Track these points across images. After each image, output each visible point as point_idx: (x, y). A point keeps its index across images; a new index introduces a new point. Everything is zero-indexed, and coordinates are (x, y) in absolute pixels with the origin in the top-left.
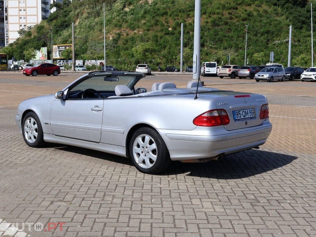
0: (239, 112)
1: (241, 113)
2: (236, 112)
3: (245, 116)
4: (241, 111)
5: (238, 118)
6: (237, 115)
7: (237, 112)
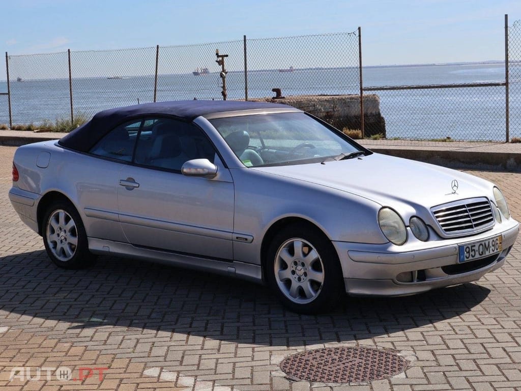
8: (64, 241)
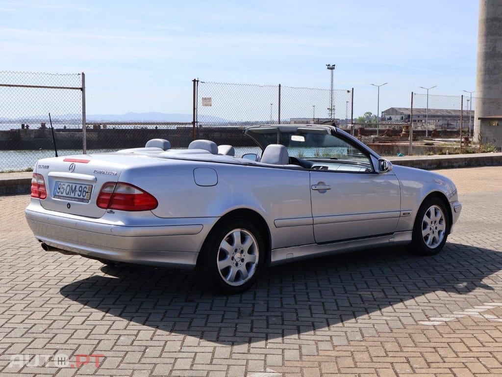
8: (240, 262)
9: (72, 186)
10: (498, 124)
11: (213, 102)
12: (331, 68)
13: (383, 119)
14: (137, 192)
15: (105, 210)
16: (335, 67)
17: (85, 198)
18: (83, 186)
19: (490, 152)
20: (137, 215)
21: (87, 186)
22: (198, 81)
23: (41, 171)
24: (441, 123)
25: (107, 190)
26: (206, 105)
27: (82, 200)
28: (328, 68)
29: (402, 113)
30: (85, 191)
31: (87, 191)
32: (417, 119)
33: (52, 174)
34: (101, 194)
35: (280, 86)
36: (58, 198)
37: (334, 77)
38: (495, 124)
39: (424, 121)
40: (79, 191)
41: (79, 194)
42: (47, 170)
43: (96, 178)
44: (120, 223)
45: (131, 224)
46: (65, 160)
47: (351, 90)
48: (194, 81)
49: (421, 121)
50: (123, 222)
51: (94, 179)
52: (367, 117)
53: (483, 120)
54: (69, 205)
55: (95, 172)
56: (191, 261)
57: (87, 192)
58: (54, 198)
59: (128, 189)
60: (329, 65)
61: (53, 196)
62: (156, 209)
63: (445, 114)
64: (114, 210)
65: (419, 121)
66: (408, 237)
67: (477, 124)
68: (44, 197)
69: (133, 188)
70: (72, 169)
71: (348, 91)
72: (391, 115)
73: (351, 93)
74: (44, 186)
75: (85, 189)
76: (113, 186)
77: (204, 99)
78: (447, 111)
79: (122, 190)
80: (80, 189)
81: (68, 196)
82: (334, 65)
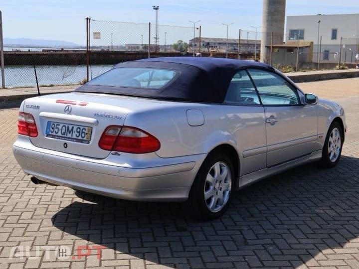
0: (57, 125)
1: (60, 127)
2: (52, 123)
3: (64, 134)
4: (61, 125)
5: (52, 132)
6: (53, 128)
7: (54, 124)
9: (68, 127)
10: (278, 51)
11: (102, 36)
12: (157, 9)
13: (191, 45)
14: (143, 135)
15: (109, 152)
16: (159, 8)
17: (85, 139)
18: (82, 128)
19: (289, 72)
20: (141, 157)
21: (86, 128)
22: (90, 19)
23: (30, 111)
24: (230, 48)
25: (111, 132)
26: (97, 38)
27: (81, 141)
28: (154, 9)
29: (204, 41)
30: (84, 133)
31: (86, 132)
32: (214, 45)
33: (43, 114)
34: (104, 136)
35: (150, 24)
36: (52, 137)
37: (158, 15)
38: (276, 50)
39: (218, 47)
40: (77, 132)
41: (78, 135)
42: (37, 110)
43: (97, 121)
44: (126, 165)
45: (137, 166)
46: (58, 102)
47: (199, 27)
48: (87, 19)
49: (217, 47)
50: (130, 164)
51: (95, 122)
52: (180, 44)
53: (268, 47)
54: (66, 145)
55: (96, 115)
56: (184, 195)
57: (87, 134)
58: (47, 136)
59: (134, 132)
60: (154, 7)
61: (46, 135)
62: (159, 150)
63: (233, 42)
64: (119, 153)
65: (215, 47)
66: (319, 156)
67: (263, 50)
68: (36, 135)
69: (139, 132)
70: (68, 111)
71: (197, 29)
72: (197, 42)
73: (199, 30)
74: (34, 124)
75: (84, 131)
76: (118, 130)
77: (95, 33)
78: (233, 40)
79: (128, 133)
80: (78, 130)
81: (64, 136)
82: (158, 7)
